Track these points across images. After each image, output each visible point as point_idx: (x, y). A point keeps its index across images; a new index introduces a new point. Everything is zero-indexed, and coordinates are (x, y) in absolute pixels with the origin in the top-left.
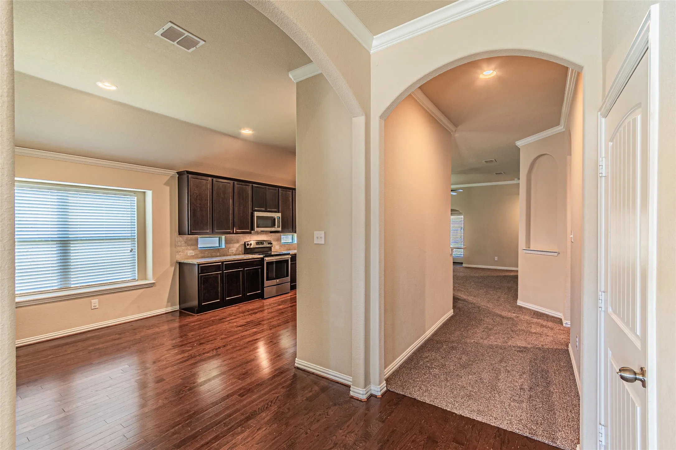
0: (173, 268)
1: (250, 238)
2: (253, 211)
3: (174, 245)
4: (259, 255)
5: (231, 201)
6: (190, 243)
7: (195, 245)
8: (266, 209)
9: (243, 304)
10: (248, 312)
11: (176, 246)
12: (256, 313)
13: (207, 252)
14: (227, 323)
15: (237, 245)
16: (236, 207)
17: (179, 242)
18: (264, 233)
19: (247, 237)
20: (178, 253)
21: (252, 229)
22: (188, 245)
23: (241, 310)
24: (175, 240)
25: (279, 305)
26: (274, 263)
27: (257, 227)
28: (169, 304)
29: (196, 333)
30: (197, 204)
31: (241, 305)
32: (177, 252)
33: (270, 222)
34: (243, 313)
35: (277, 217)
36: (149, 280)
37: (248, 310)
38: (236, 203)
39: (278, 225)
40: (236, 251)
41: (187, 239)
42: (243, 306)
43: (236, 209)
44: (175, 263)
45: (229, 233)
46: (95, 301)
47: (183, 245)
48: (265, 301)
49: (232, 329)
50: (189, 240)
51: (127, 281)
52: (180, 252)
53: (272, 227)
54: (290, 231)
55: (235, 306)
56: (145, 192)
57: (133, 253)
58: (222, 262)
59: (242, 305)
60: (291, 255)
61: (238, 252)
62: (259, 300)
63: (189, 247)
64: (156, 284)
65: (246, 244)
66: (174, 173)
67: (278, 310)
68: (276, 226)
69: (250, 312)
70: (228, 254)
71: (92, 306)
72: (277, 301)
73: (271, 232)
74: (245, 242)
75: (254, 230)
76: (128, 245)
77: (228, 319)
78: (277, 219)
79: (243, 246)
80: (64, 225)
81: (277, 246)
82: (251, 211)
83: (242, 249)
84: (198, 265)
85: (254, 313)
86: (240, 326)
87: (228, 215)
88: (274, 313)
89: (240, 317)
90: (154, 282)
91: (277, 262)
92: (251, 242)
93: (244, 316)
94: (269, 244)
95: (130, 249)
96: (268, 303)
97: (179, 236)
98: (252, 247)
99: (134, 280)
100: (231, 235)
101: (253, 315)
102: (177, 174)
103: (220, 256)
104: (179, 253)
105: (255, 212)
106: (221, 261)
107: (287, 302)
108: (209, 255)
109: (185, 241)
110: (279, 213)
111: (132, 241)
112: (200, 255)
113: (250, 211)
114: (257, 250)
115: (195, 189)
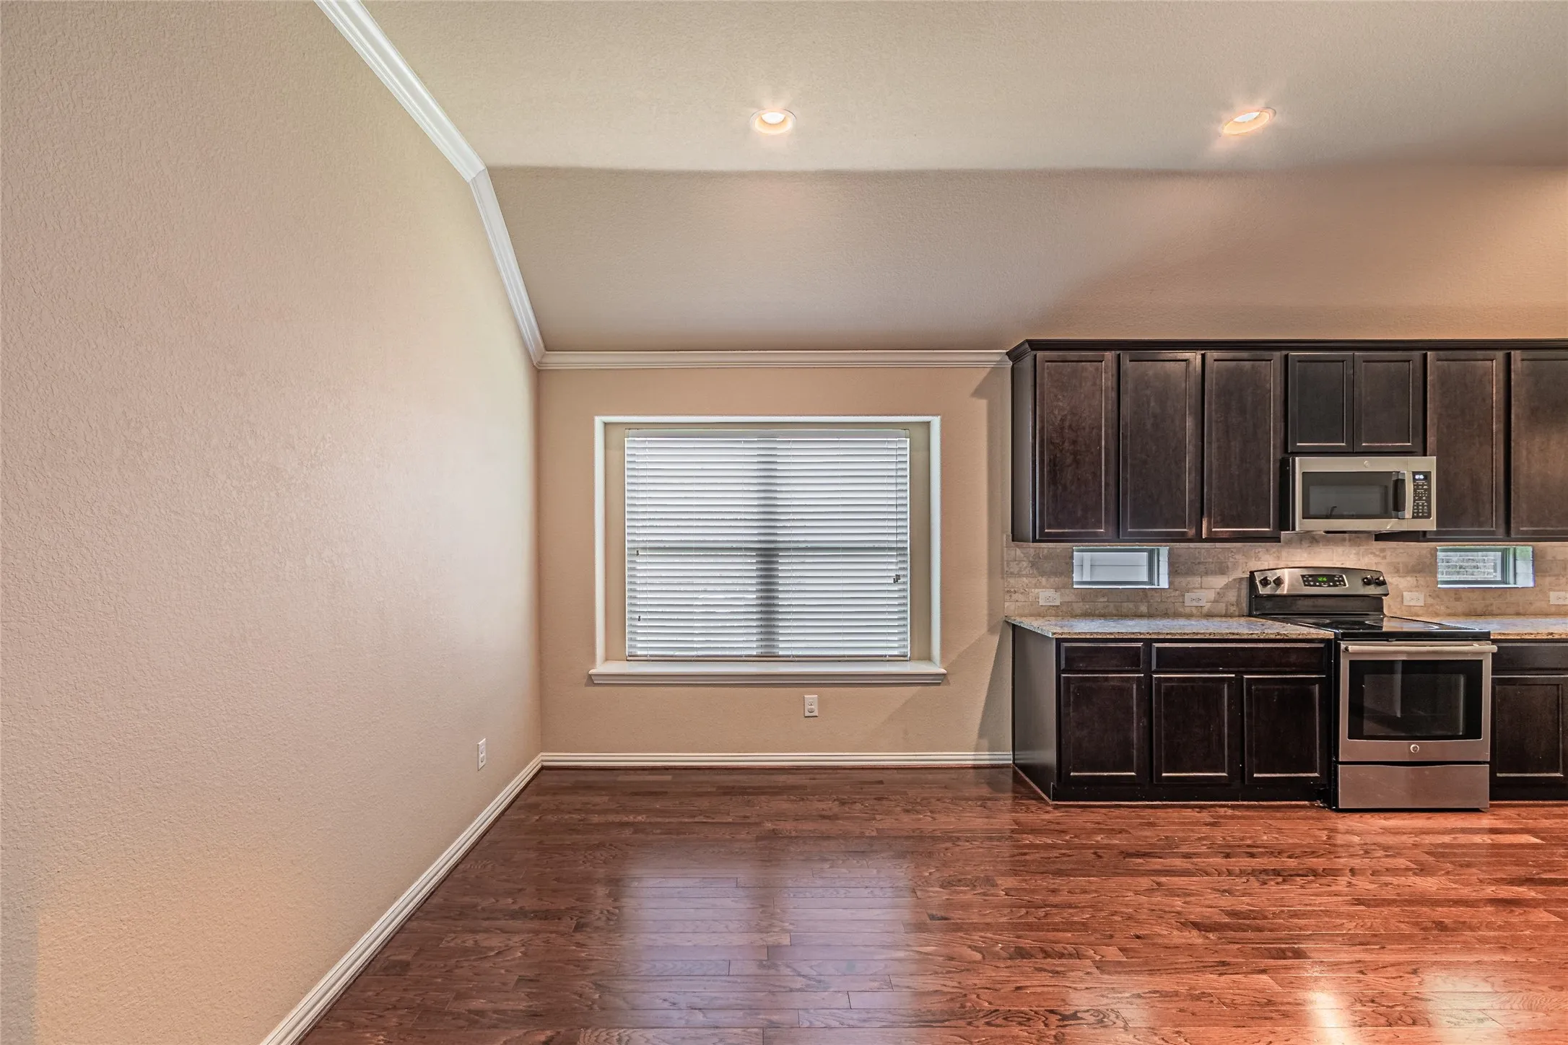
0: (996, 639)
1: (1278, 558)
2: (1287, 455)
3: (998, 570)
4: (1318, 626)
5: (1190, 423)
6: (1047, 566)
7: (1061, 574)
8: (1352, 441)
9: (1233, 807)
10: (1252, 855)
11: (1006, 574)
12: (1284, 876)
13: (1102, 600)
14: (1145, 882)
15: (1220, 582)
16: (1210, 443)
17: (1013, 564)
18: (1344, 540)
19: (1260, 555)
20: (1011, 596)
21: (1284, 522)
22: (1043, 574)
23: (1218, 835)
24: (1002, 557)
25: (1423, 870)
26: (1399, 668)
27: (1306, 516)
28: (985, 742)
29: (1024, 885)
30: (1063, 443)
31: (1224, 809)
32: (1008, 591)
33: (1373, 497)
34: (1227, 856)
35: (1414, 473)
36: (934, 663)
37: (1249, 846)
38: (1210, 427)
39: (1416, 506)
40: (1215, 601)
41: (1037, 556)
42: (1232, 817)
43: (1212, 451)
44: (1001, 624)
45: (1182, 538)
46: (811, 698)
47: (1024, 573)
48: (1344, 823)
49: (1157, 929)
50: (1046, 558)
51: (888, 658)
52: (1015, 592)
53: (1385, 514)
54: (1493, 533)
55: (1201, 807)
56: (928, 423)
57: (901, 587)
58: (1148, 642)
59: (1230, 812)
60: (1494, 641)
61: (1221, 607)
62: (1312, 807)
63: (1043, 580)
64: (949, 677)
65: (1258, 577)
66: (998, 358)
67: (1410, 902)
68: (1408, 513)
69: (1257, 863)
70: (1181, 610)
71: (806, 711)
72: (1409, 840)
73: (1380, 537)
74: (1252, 573)
75: (1294, 529)
76: (891, 565)
77: (1156, 863)
78: (1414, 480)
79: (1245, 586)
80: (769, 514)
81: (1415, 594)
82: (1279, 456)
83: (1239, 596)
84: (1059, 641)
85: (1277, 873)
86: (1196, 925)
87: (1180, 477)
88: (1386, 911)
89: (1208, 874)
90: (943, 671)
91: (1411, 667)
92: (1279, 573)
93: (1230, 873)
94: (1367, 582)
95: (893, 574)
96: (1356, 839)
97: (1013, 544)
98: (1284, 590)
99: (902, 658)
100: (1192, 545)
101: (1272, 886)
102: (1007, 357)
103: (1150, 616)
104: (1015, 597)
105: (1297, 459)
106: (1142, 637)
107: (1469, 865)
108: (1112, 609)
109: (1031, 559)
110: (1425, 454)
111: (900, 555)
112: (1079, 607)
113: (1274, 453)
114: (1303, 605)
115: (1056, 396)
